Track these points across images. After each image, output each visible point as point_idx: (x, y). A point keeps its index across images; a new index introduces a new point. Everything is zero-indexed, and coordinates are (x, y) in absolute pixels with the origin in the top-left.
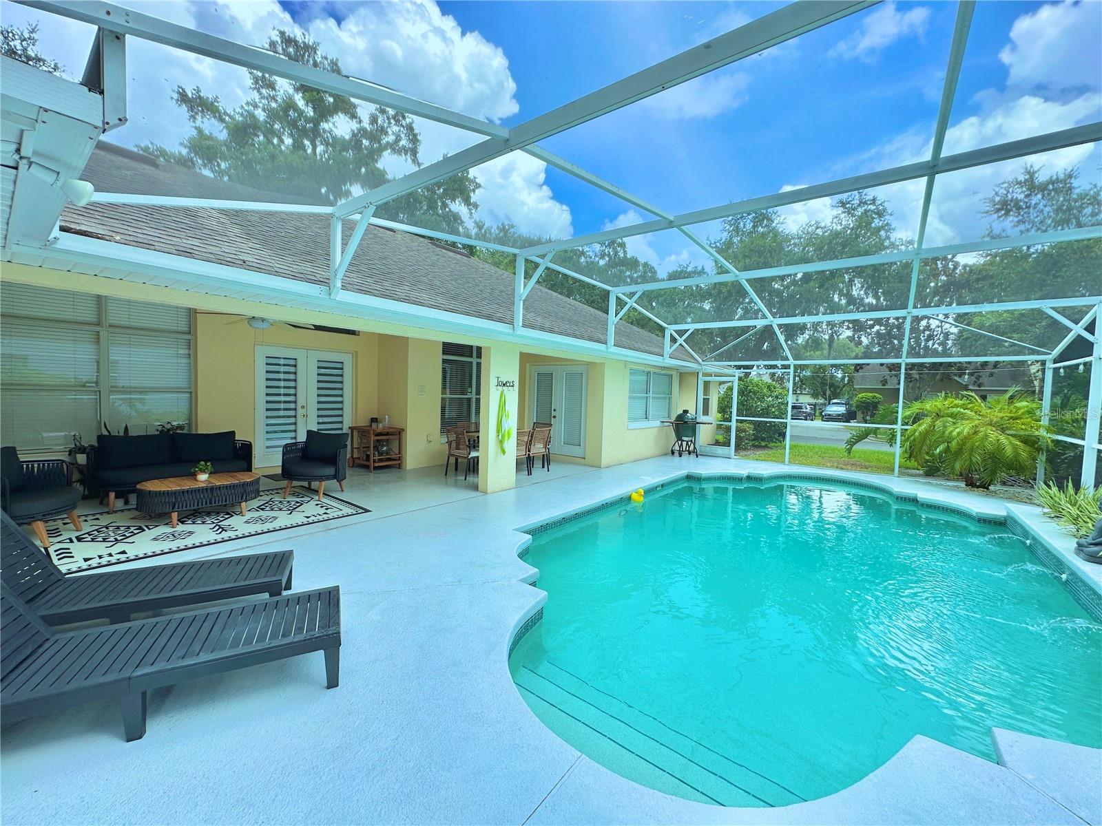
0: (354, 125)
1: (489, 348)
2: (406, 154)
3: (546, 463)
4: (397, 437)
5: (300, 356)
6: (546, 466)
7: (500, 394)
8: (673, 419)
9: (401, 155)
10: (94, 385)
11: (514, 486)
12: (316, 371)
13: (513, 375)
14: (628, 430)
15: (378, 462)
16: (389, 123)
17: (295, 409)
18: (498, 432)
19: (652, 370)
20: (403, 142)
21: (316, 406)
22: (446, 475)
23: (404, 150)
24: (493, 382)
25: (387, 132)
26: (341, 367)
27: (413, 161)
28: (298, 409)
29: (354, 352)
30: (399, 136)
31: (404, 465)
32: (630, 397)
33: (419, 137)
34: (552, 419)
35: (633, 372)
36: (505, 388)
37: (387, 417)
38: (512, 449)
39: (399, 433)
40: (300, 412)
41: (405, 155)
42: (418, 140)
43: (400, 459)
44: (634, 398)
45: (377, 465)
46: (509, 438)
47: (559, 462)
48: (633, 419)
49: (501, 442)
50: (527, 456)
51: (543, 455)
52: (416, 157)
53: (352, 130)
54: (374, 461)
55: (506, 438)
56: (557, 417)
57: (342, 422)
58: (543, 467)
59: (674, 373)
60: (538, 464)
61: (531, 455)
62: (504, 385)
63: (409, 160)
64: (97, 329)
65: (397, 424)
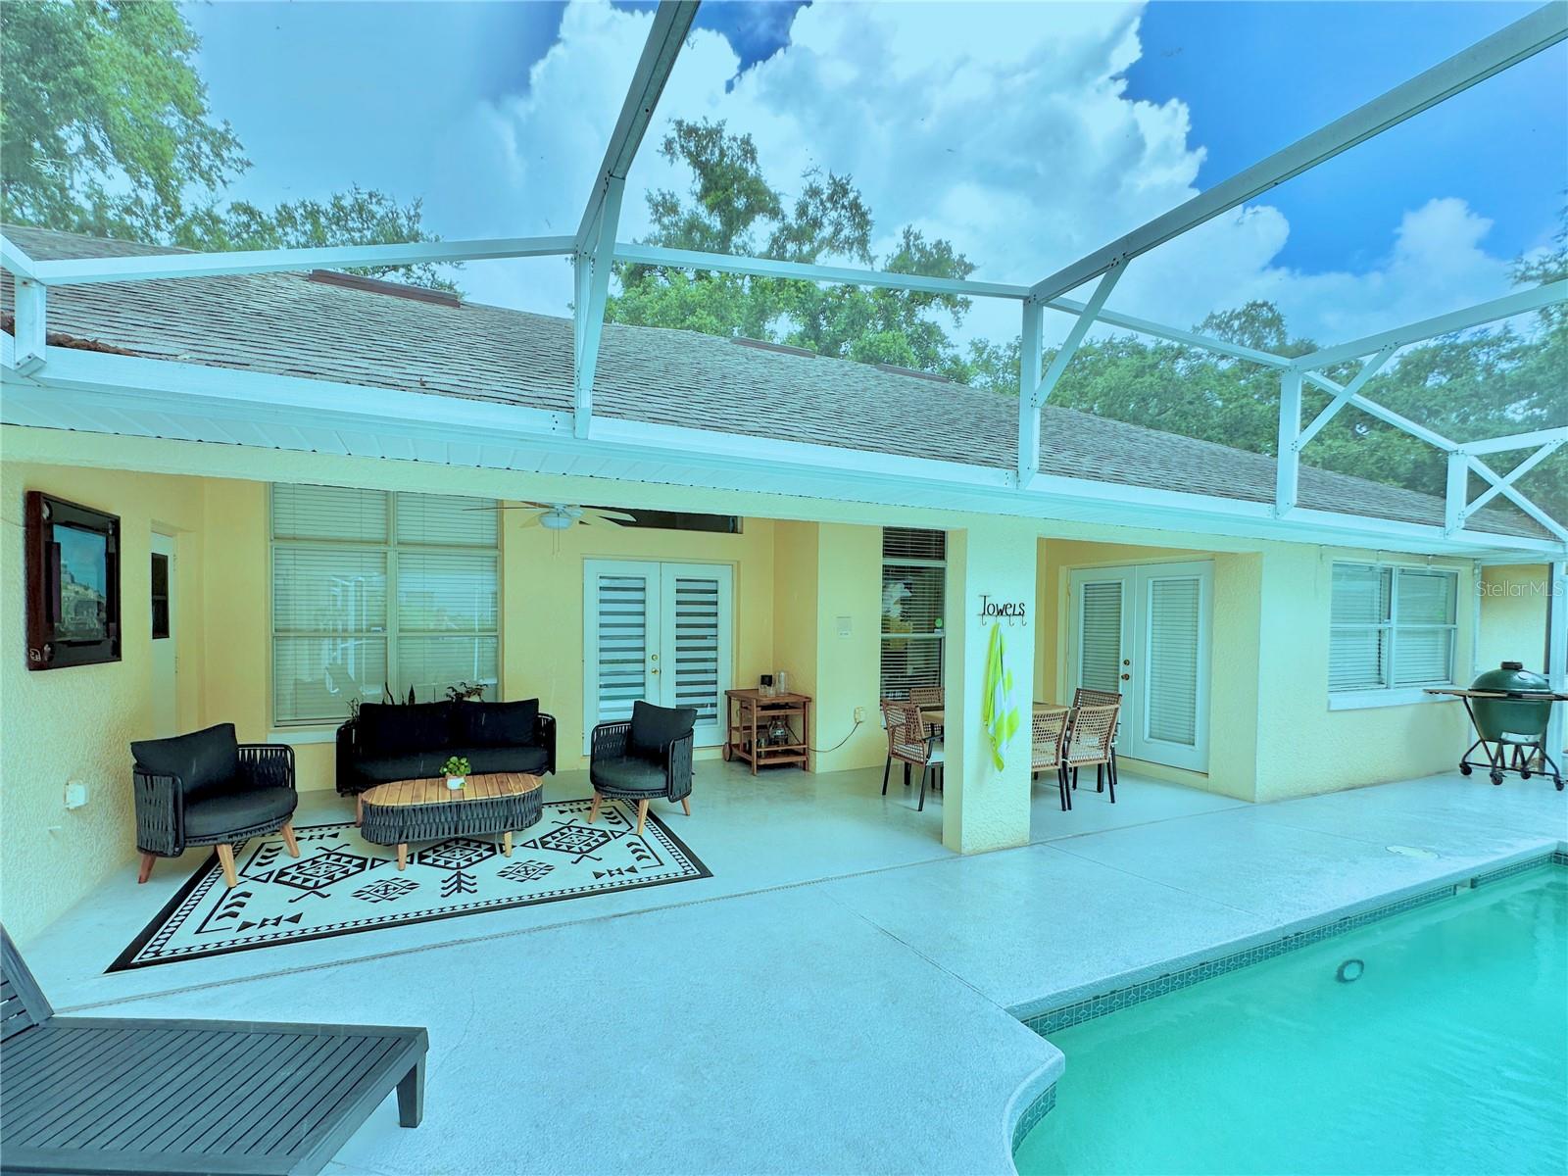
0: (775, 226)
1: (963, 532)
2: (850, 250)
3: (1106, 780)
4: (799, 712)
5: (651, 573)
6: (1106, 786)
7: (989, 635)
8: (1466, 683)
9: (844, 254)
10: (380, 629)
11: (1027, 839)
12: (674, 597)
13: (1022, 589)
14: (1329, 711)
15: (766, 758)
16: (825, 209)
17: (643, 661)
18: (986, 718)
19: (1396, 564)
20: (847, 232)
21: (674, 655)
22: (884, 793)
23: (849, 243)
24: (974, 606)
25: (822, 224)
26: (715, 588)
27: (862, 257)
28: (647, 660)
29: (735, 564)
30: (840, 224)
31: (811, 764)
32: (1335, 633)
33: (870, 217)
34: (1121, 681)
35: (1343, 571)
36: (1002, 619)
37: (783, 674)
38: (1021, 754)
39: (804, 704)
40: (650, 665)
41: (850, 252)
42: (867, 223)
43: (804, 753)
44: (1344, 634)
45: (762, 762)
46: (1012, 733)
47: (1136, 777)
48: (1341, 684)
49: (994, 741)
50: (1060, 766)
51: (1100, 766)
52: (865, 249)
53: (772, 235)
54: (759, 756)
55: (1006, 731)
56: (1133, 678)
57: (715, 683)
58: (1100, 789)
59: (1464, 571)
60: (1087, 782)
61: (1070, 765)
62: (1000, 612)
63: (857, 258)
64: (383, 548)
65: (802, 690)
